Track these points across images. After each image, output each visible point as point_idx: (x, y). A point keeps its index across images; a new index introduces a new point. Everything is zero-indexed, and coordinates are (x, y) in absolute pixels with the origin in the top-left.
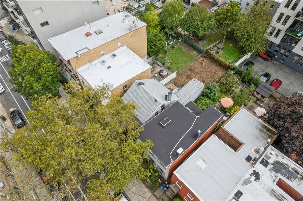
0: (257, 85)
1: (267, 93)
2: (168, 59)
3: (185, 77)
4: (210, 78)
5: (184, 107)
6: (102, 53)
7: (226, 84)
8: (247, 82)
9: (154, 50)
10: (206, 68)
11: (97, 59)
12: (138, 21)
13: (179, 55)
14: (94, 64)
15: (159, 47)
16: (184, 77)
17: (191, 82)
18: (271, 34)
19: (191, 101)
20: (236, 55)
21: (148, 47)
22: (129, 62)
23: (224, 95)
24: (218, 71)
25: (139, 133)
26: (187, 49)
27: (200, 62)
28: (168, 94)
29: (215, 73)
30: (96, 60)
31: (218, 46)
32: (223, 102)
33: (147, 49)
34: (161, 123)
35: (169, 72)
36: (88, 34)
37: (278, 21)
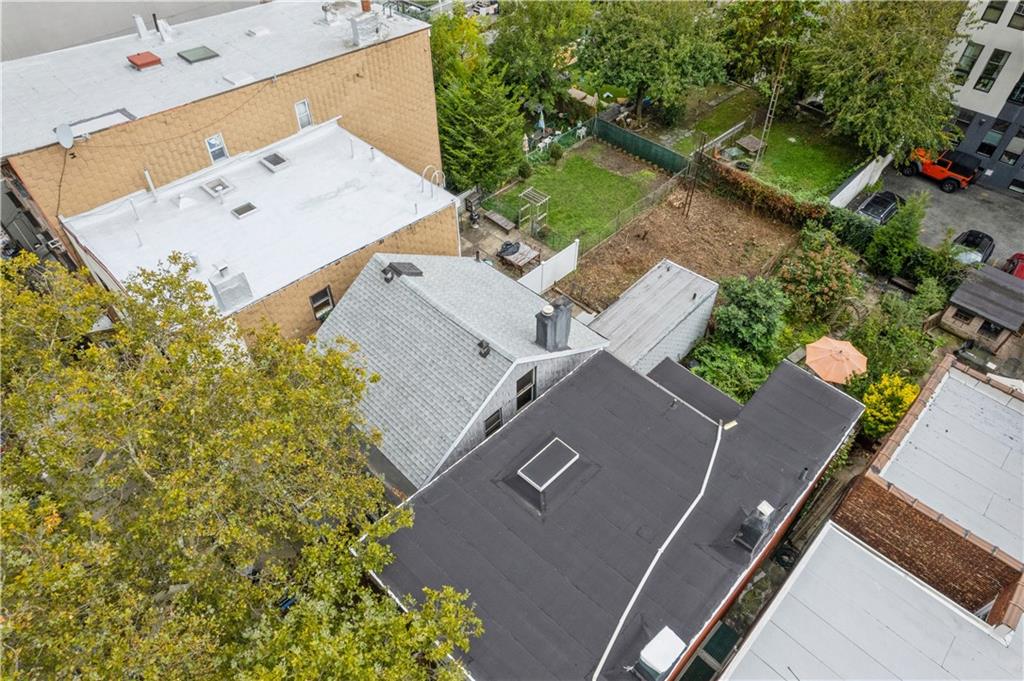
0: (950, 280)
1: (1008, 309)
2: (535, 195)
3: (617, 269)
4: (732, 267)
5: (643, 378)
6: (212, 146)
7: (814, 280)
8: (900, 275)
9: (474, 156)
10: (707, 227)
11: (188, 173)
12: (390, 16)
13: (580, 187)
14: (171, 200)
15: (492, 144)
16: (612, 268)
17: (652, 277)
18: (961, 75)
19: (667, 358)
20: (824, 172)
21: (442, 147)
22: (347, 186)
23: (805, 334)
24: (761, 236)
25: (382, 542)
26: (613, 160)
27: (676, 204)
28: (549, 309)
29: (747, 244)
30: (180, 177)
31: (744, 141)
32: (816, 361)
33: (442, 152)
34: (519, 472)
35: (545, 251)
36: (139, 63)
37: (993, 14)
